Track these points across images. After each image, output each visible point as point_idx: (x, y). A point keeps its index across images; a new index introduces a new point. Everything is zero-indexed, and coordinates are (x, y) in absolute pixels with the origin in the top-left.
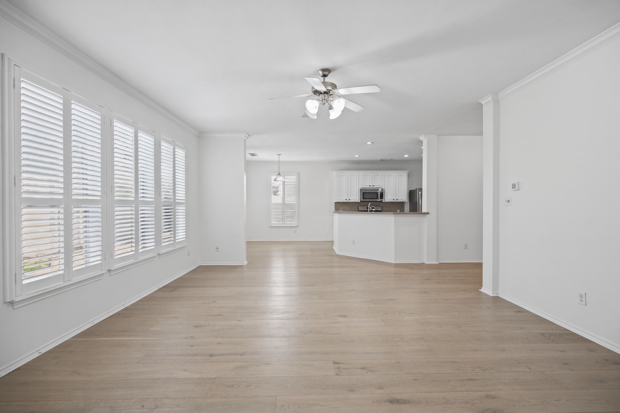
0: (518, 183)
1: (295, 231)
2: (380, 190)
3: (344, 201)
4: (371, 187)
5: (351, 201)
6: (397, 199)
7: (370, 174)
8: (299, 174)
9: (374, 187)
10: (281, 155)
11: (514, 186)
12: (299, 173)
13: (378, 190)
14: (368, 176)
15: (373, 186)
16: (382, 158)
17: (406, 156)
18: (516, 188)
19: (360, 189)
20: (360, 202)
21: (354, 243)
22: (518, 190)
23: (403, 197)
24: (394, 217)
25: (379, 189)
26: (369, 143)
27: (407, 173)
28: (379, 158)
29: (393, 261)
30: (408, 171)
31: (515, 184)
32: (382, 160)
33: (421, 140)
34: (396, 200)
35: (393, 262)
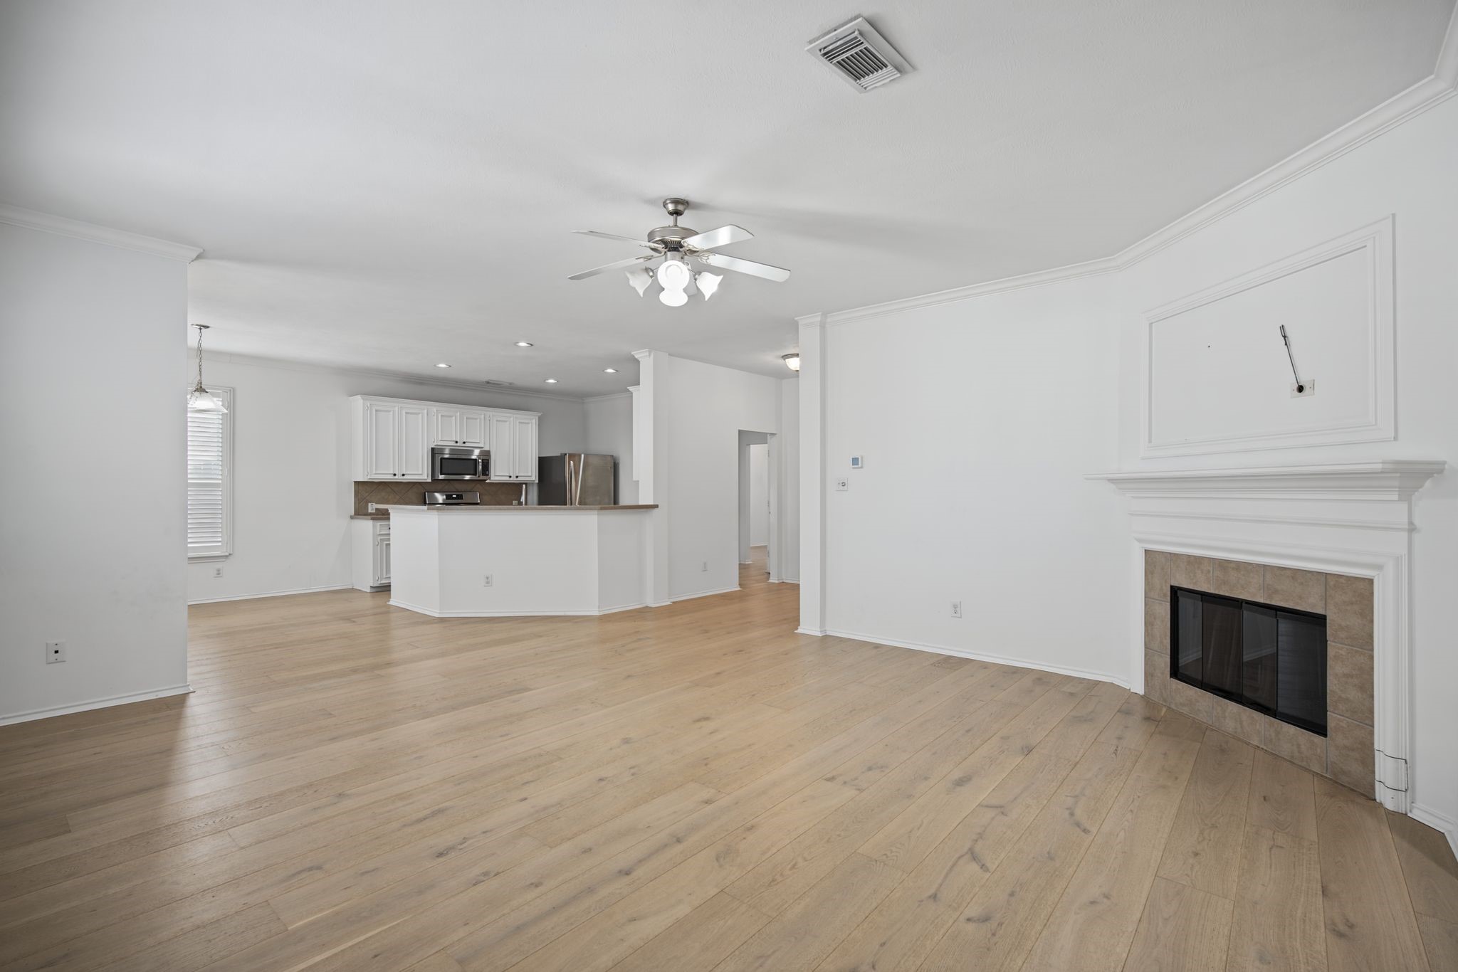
0: (862, 458)
1: (218, 570)
2: (477, 452)
3: (388, 478)
4: (458, 444)
5: (408, 478)
6: (517, 477)
7: (457, 412)
8: (233, 391)
9: (467, 445)
10: (208, 327)
11: (855, 461)
12: (234, 389)
13: (471, 452)
14: (451, 416)
15: (464, 443)
16: (493, 377)
17: (551, 381)
18: (860, 466)
19: (432, 448)
20: (430, 481)
21: (488, 583)
22: (862, 467)
23: (530, 473)
24: (596, 516)
25: (473, 451)
26: (523, 344)
27: (537, 418)
28: (484, 377)
29: (595, 612)
30: (540, 414)
31: (857, 459)
32: (488, 383)
33: (636, 357)
34: (515, 479)
35: (597, 613)
